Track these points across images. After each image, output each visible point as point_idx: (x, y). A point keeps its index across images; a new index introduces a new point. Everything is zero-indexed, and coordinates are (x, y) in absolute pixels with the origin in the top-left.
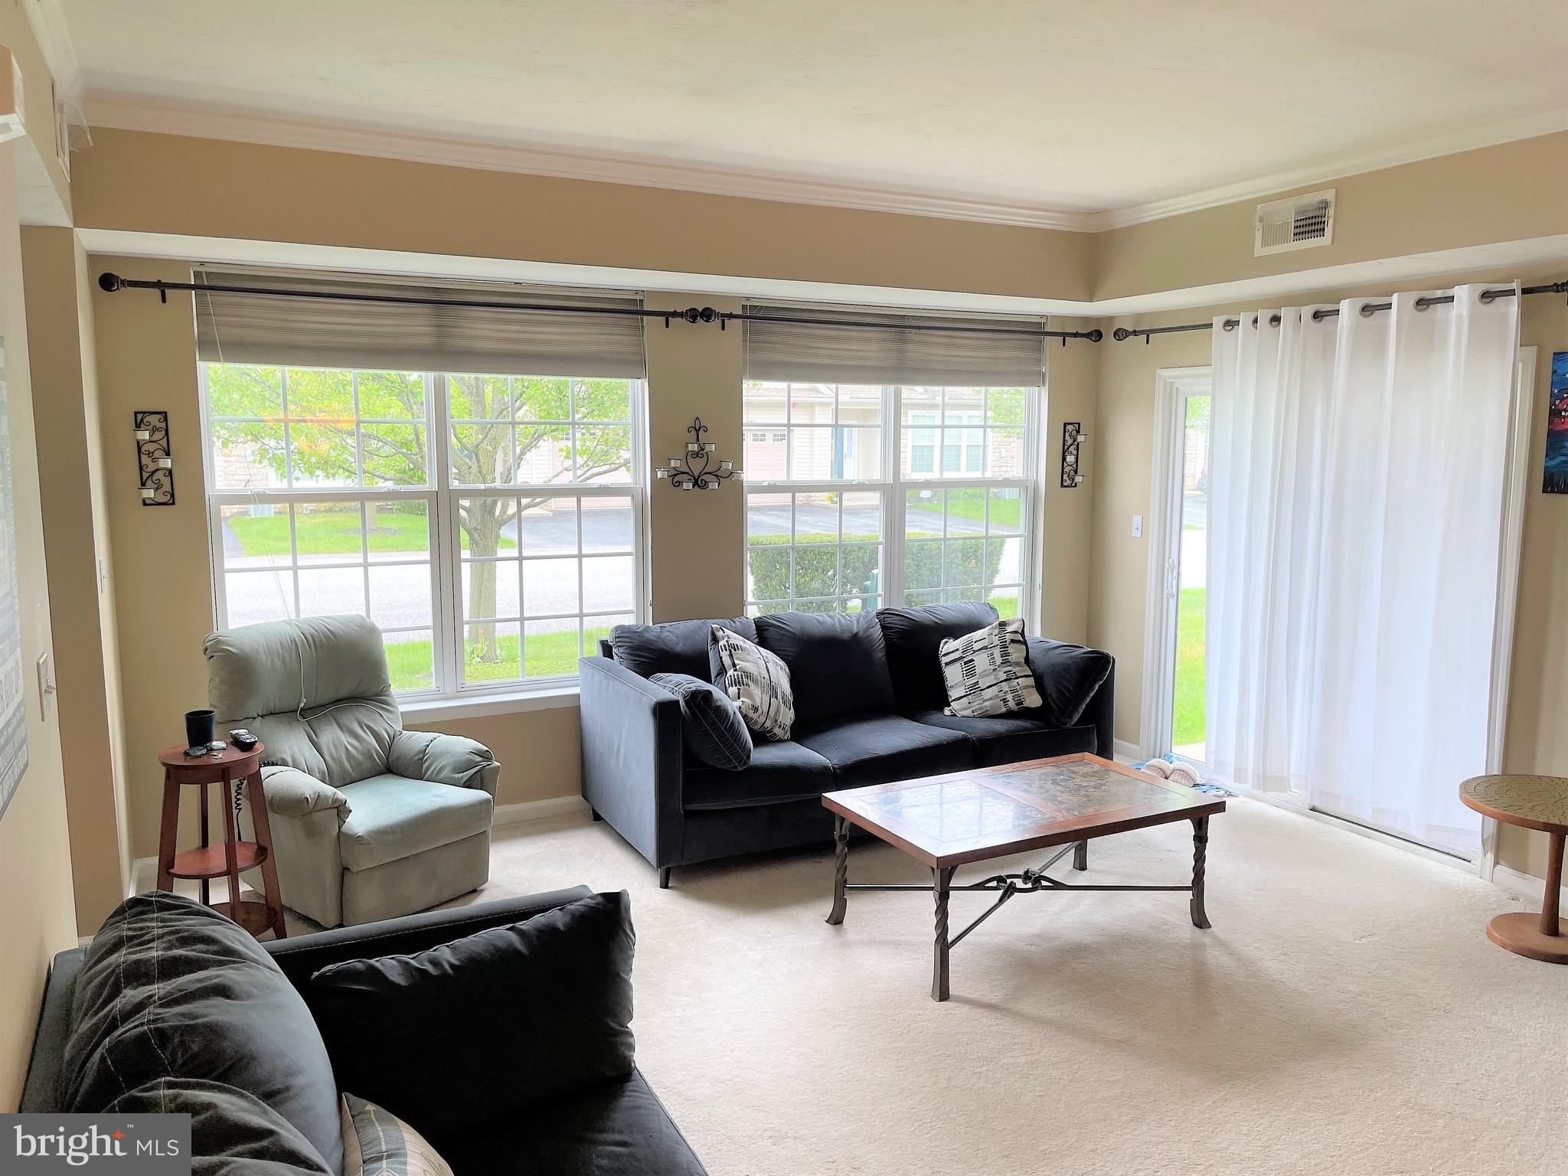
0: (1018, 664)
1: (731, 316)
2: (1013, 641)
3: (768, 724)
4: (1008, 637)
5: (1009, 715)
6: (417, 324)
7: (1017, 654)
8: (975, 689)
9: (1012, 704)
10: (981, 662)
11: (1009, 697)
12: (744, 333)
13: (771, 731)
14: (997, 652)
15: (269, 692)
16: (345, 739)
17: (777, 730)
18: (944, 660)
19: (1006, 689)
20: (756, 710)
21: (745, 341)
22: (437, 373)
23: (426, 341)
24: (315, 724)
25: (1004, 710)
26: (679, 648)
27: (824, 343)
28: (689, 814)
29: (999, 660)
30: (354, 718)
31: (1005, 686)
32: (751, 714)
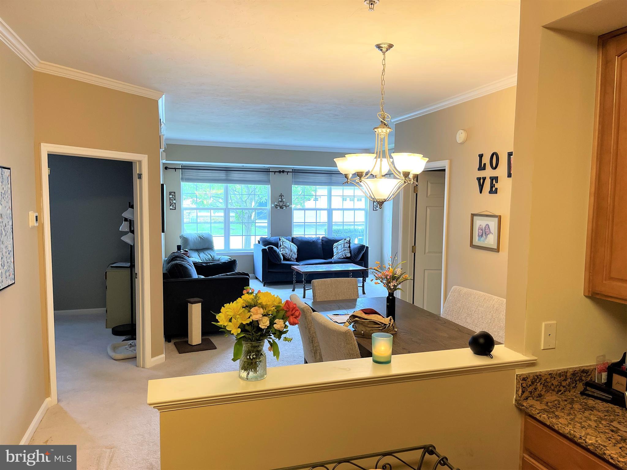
0: (346, 247)
1: (289, 172)
2: (346, 243)
3: (290, 257)
4: (345, 242)
5: (344, 258)
6: (222, 175)
7: (347, 245)
8: (338, 253)
9: (344, 256)
10: (339, 247)
11: (344, 254)
12: (293, 175)
13: (290, 259)
14: (343, 245)
15: (191, 245)
16: (205, 255)
17: (292, 259)
18: (334, 247)
19: (343, 253)
20: (287, 254)
21: (292, 177)
22: (226, 184)
23: (224, 178)
24: (199, 252)
25: (343, 257)
26: (273, 242)
27: (312, 178)
28: (269, 272)
29: (343, 247)
30: (206, 252)
31: (343, 252)
32: (285, 254)
